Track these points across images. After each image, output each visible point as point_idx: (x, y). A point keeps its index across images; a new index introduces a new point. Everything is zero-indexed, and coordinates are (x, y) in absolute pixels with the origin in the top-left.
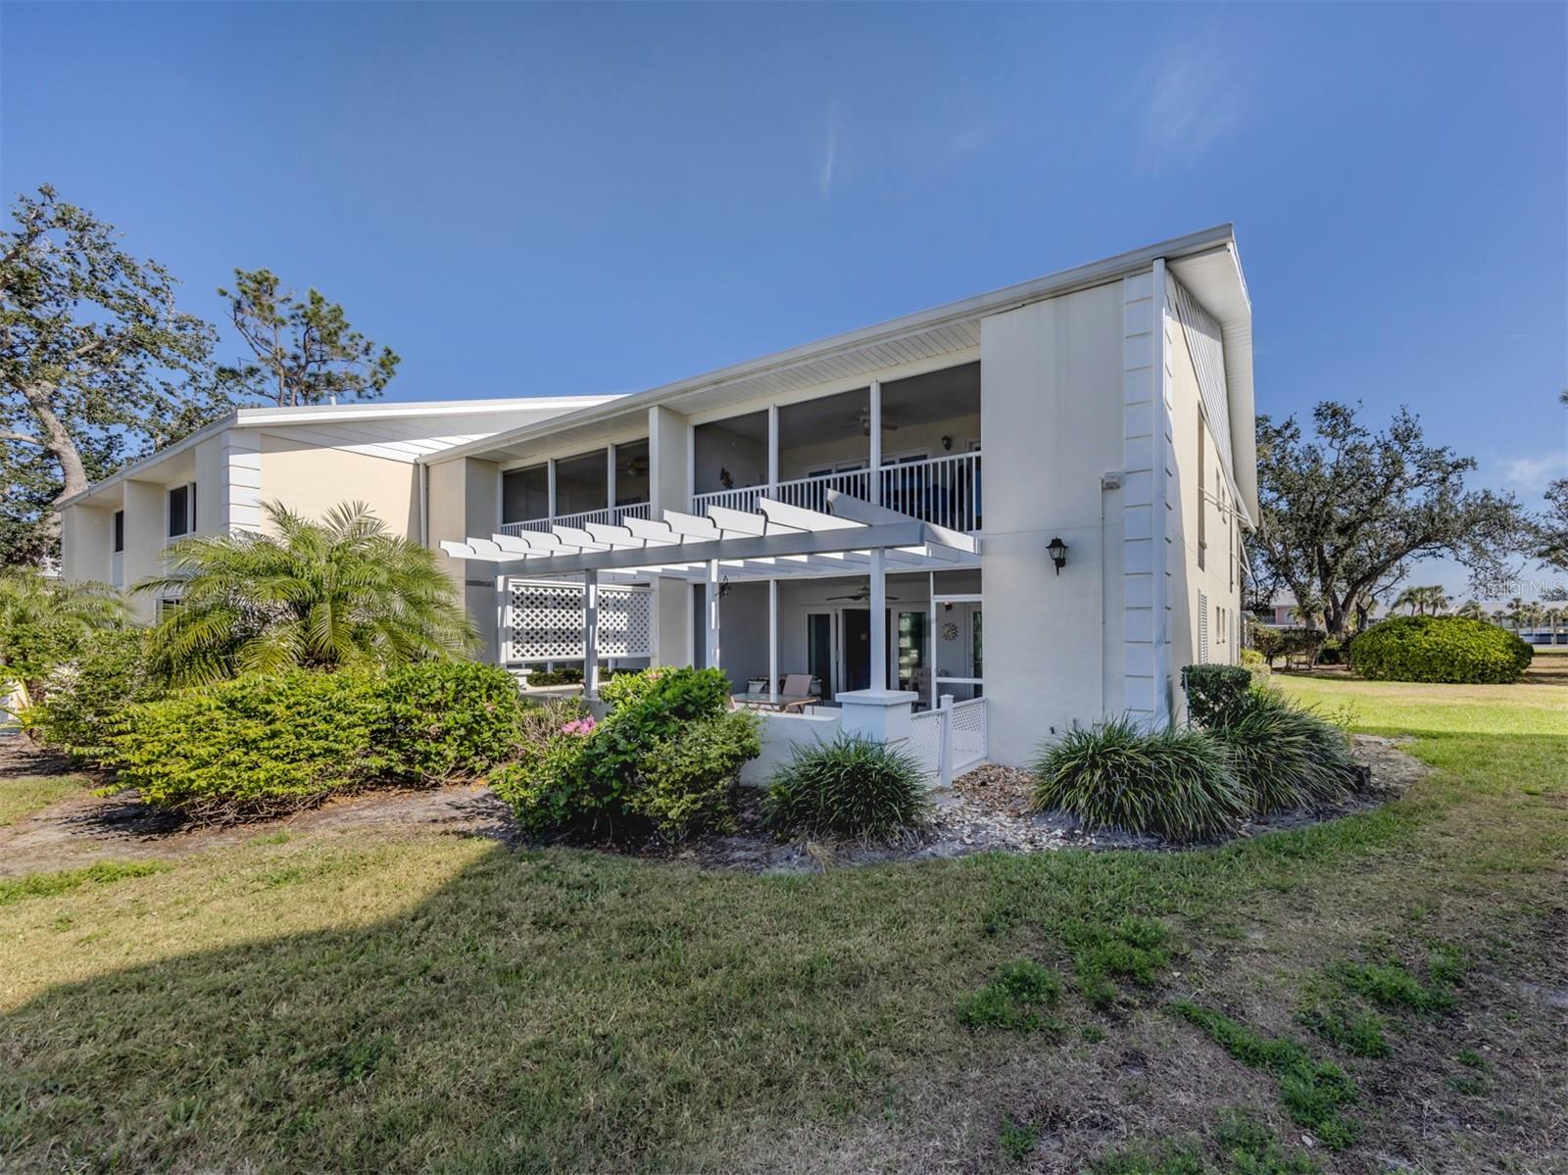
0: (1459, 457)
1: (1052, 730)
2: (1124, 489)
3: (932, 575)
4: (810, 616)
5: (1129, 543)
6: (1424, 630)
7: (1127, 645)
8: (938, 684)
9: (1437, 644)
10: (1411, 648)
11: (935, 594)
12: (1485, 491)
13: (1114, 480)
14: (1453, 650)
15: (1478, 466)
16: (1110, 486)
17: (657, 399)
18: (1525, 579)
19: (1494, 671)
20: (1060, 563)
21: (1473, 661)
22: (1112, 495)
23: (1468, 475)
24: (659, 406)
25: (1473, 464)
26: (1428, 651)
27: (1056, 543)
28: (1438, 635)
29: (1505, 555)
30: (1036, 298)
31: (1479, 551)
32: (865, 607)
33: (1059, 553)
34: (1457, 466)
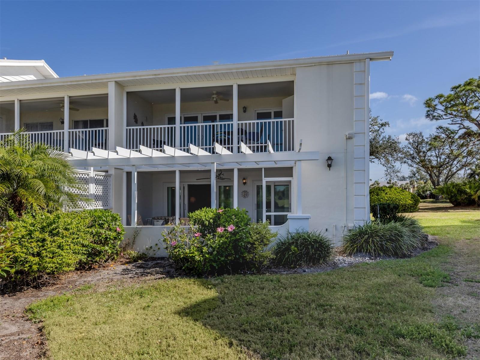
0: (383, 121)
1: (327, 230)
2: (354, 139)
3: (263, 169)
4: (168, 188)
5: (356, 159)
6: (385, 192)
7: (355, 196)
8: (267, 216)
9: (390, 198)
10: (381, 200)
11: (264, 177)
12: (389, 136)
13: (351, 136)
14: (395, 200)
15: (390, 125)
16: (349, 138)
17: (115, 78)
18: (403, 172)
19: (408, 208)
20: (329, 166)
21: (402, 204)
22: (350, 141)
23: (386, 128)
24: (116, 82)
25: (388, 124)
26: (387, 200)
27: (330, 159)
28: (390, 194)
29: (395, 162)
30: (320, 64)
31: (387, 160)
32: (209, 183)
33: (330, 162)
34: (382, 125)
